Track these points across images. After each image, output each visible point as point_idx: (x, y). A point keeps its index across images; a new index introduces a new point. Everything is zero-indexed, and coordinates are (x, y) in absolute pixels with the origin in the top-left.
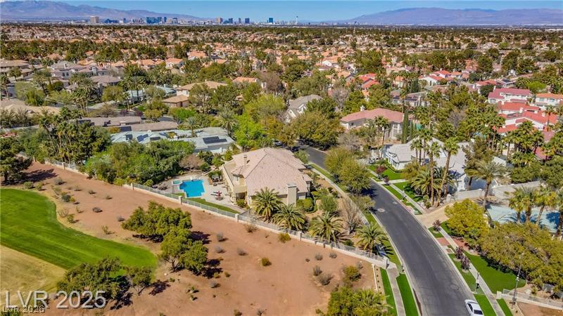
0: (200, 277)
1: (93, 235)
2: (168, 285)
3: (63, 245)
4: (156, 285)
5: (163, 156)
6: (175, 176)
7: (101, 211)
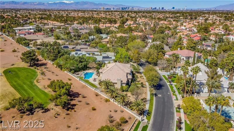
0: (64, 110)
1: (40, 88)
2: (50, 111)
3: (29, 90)
4: (46, 109)
5: (81, 62)
6: (85, 70)
7: (51, 80)
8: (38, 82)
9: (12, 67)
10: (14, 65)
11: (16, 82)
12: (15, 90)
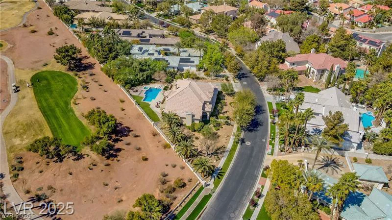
1: (77, 116)
2: (84, 158)
5: (142, 70)
6: (149, 83)
7: (95, 99)
8: (76, 104)
9: (44, 69)
10: (47, 64)
11: (46, 100)
12: (44, 116)
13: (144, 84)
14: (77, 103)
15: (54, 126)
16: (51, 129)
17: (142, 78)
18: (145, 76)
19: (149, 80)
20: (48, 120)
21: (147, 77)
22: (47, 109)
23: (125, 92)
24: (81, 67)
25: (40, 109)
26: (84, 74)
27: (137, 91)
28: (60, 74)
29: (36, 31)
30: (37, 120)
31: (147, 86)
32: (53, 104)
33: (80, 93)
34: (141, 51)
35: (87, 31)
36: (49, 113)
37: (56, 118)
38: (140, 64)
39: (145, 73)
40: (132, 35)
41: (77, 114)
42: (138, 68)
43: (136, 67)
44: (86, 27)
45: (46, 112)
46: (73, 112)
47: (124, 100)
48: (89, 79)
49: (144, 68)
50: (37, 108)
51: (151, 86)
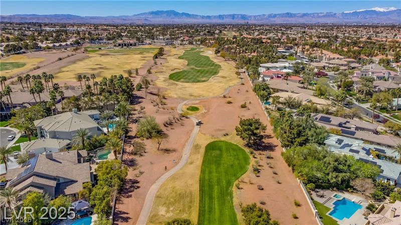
3: (216, 200)
5: (336, 170)
6: (343, 190)
7: (262, 189)
8: (239, 188)
9: (223, 139)
10: (227, 135)
11: (210, 173)
12: (200, 190)
13: (335, 189)
14: (240, 186)
15: (204, 207)
16: (200, 210)
17: (334, 180)
18: (340, 179)
19: (345, 186)
20: (202, 196)
21: (343, 181)
22: (206, 182)
23: (304, 192)
24: (261, 146)
25: (200, 180)
26: (260, 154)
27: (322, 196)
28: (236, 148)
29: (231, 103)
30: (191, 193)
31: (340, 194)
32: (215, 180)
33: (248, 175)
34: (340, 144)
35: (279, 109)
36: (206, 188)
37: (211, 198)
38: (336, 161)
39: (341, 175)
40: (331, 123)
41: (236, 201)
42: (332, 165)
43: (329, 164)
44: (280, 106)
45: (204, 186)
46: (232, 198)
47: (301, 203)
48: (264, 162)
49: (341, 167)
50: (198, 179)
51: (346, 195)
